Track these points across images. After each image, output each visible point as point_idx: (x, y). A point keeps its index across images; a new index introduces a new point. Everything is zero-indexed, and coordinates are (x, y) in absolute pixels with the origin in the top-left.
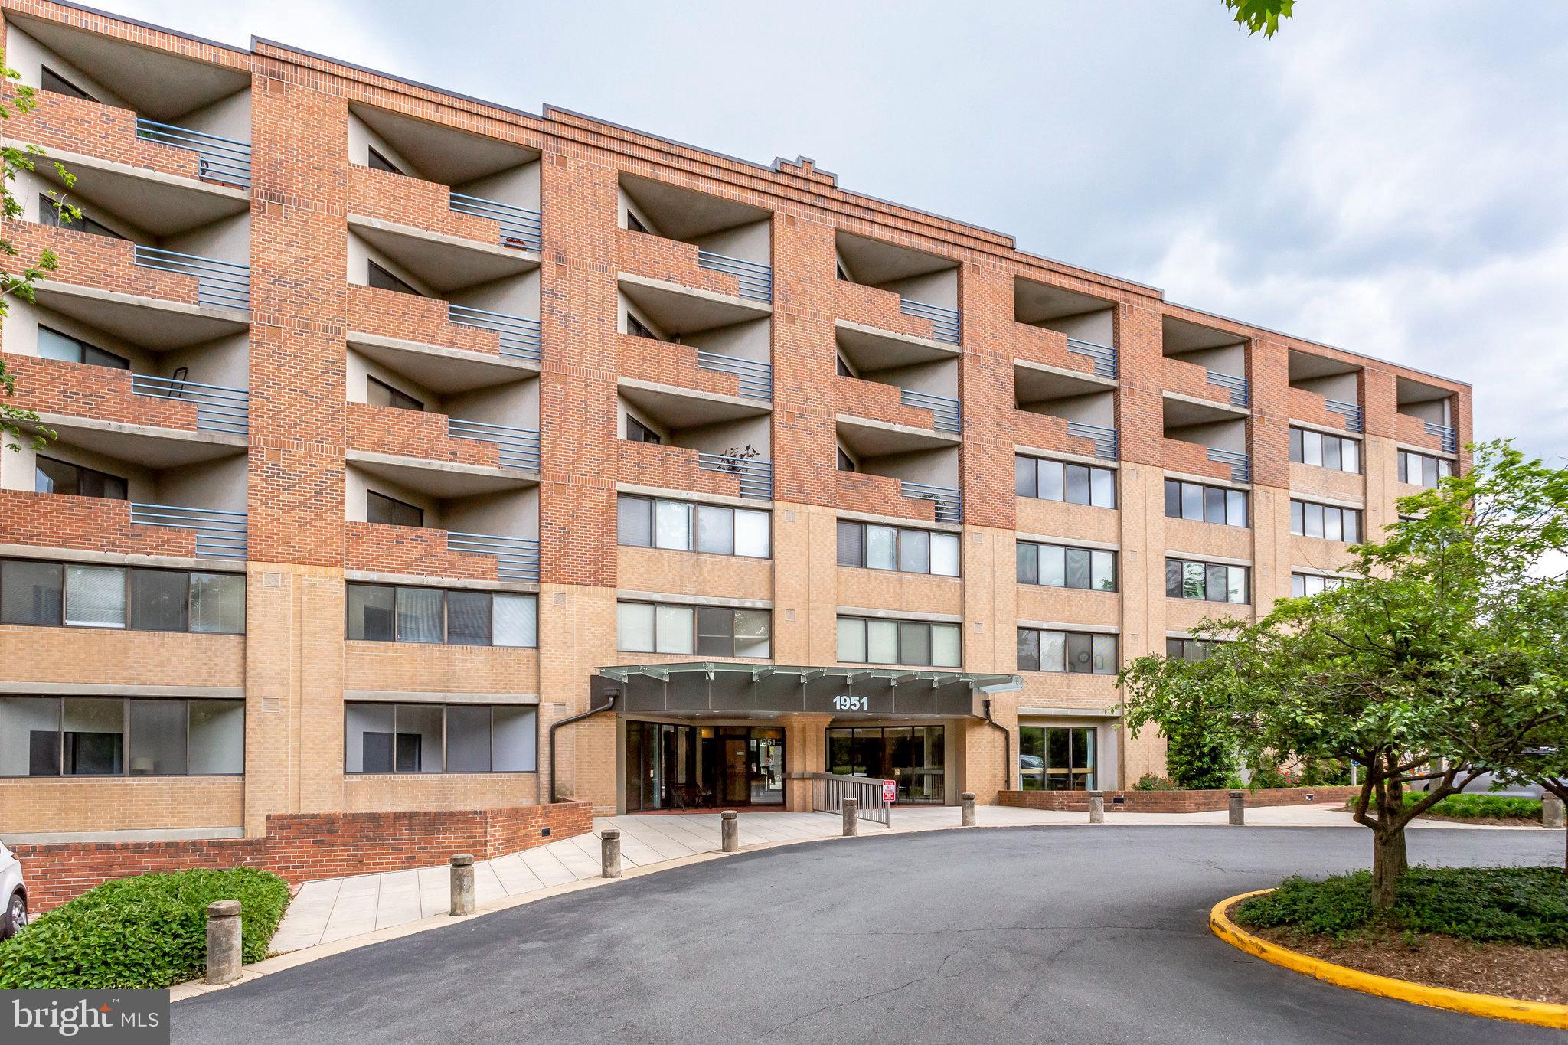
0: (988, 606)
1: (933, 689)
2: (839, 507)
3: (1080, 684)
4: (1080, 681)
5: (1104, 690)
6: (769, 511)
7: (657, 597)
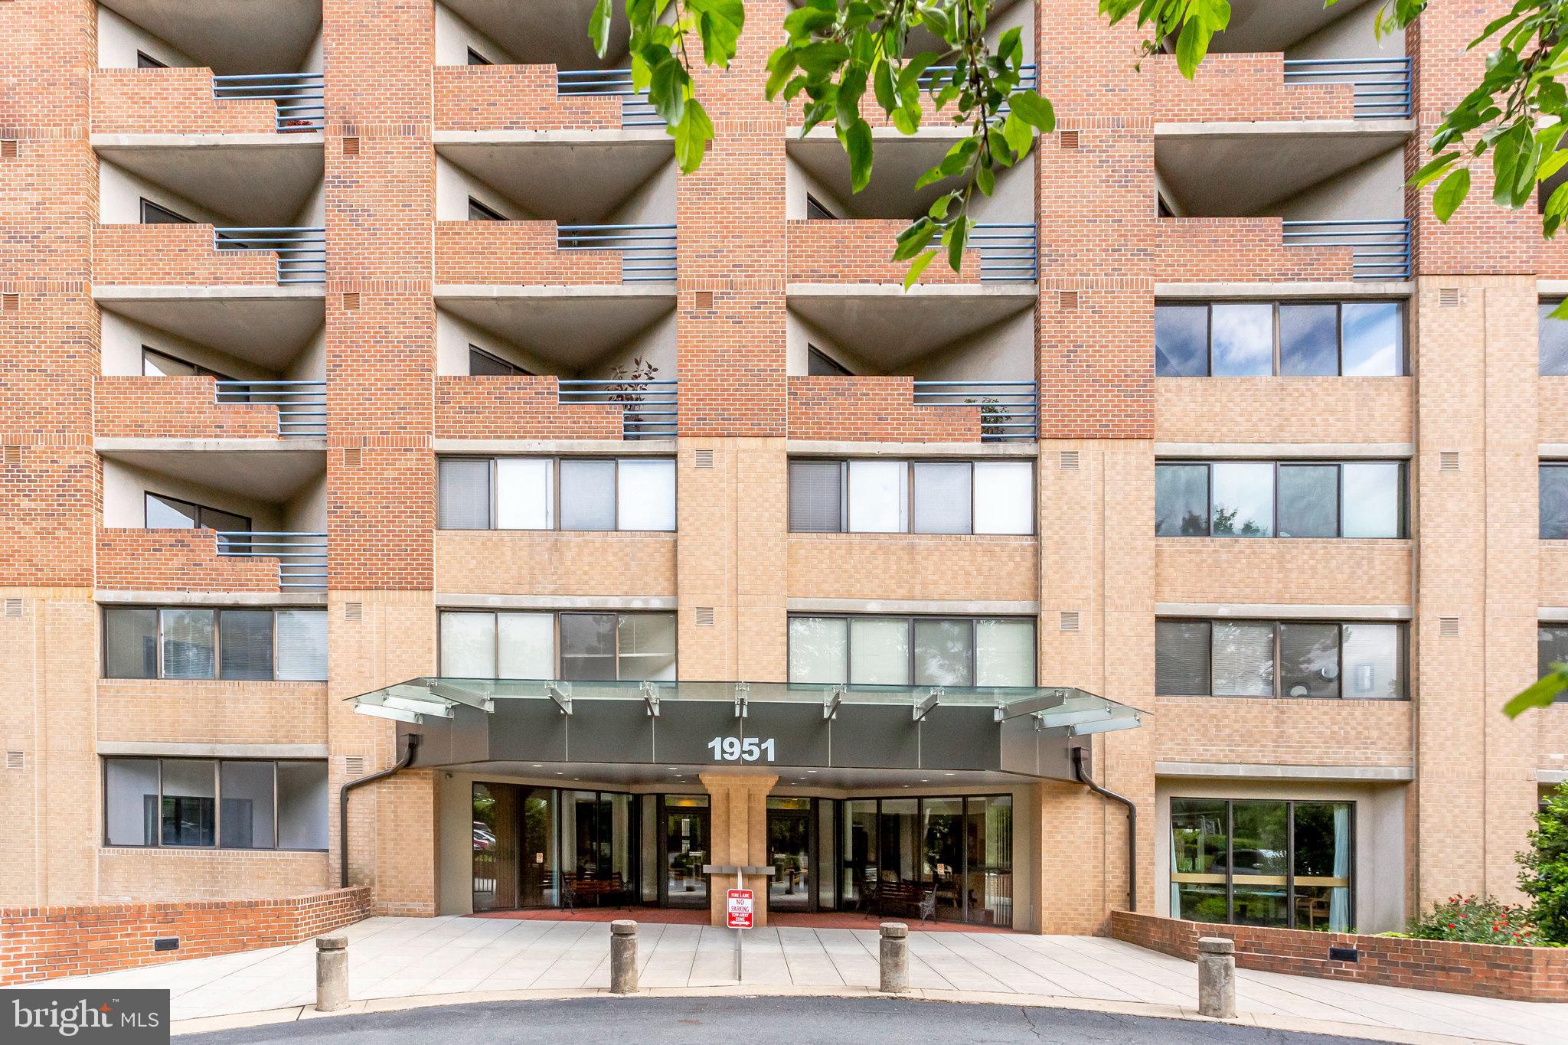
0: (1092, 582)
1: (911, 724)
2: (792, 436)
3: (1309, 718)
4: (1308, 713)
5: (1367, 728)
6: (671, 455)
7: (495, 601)
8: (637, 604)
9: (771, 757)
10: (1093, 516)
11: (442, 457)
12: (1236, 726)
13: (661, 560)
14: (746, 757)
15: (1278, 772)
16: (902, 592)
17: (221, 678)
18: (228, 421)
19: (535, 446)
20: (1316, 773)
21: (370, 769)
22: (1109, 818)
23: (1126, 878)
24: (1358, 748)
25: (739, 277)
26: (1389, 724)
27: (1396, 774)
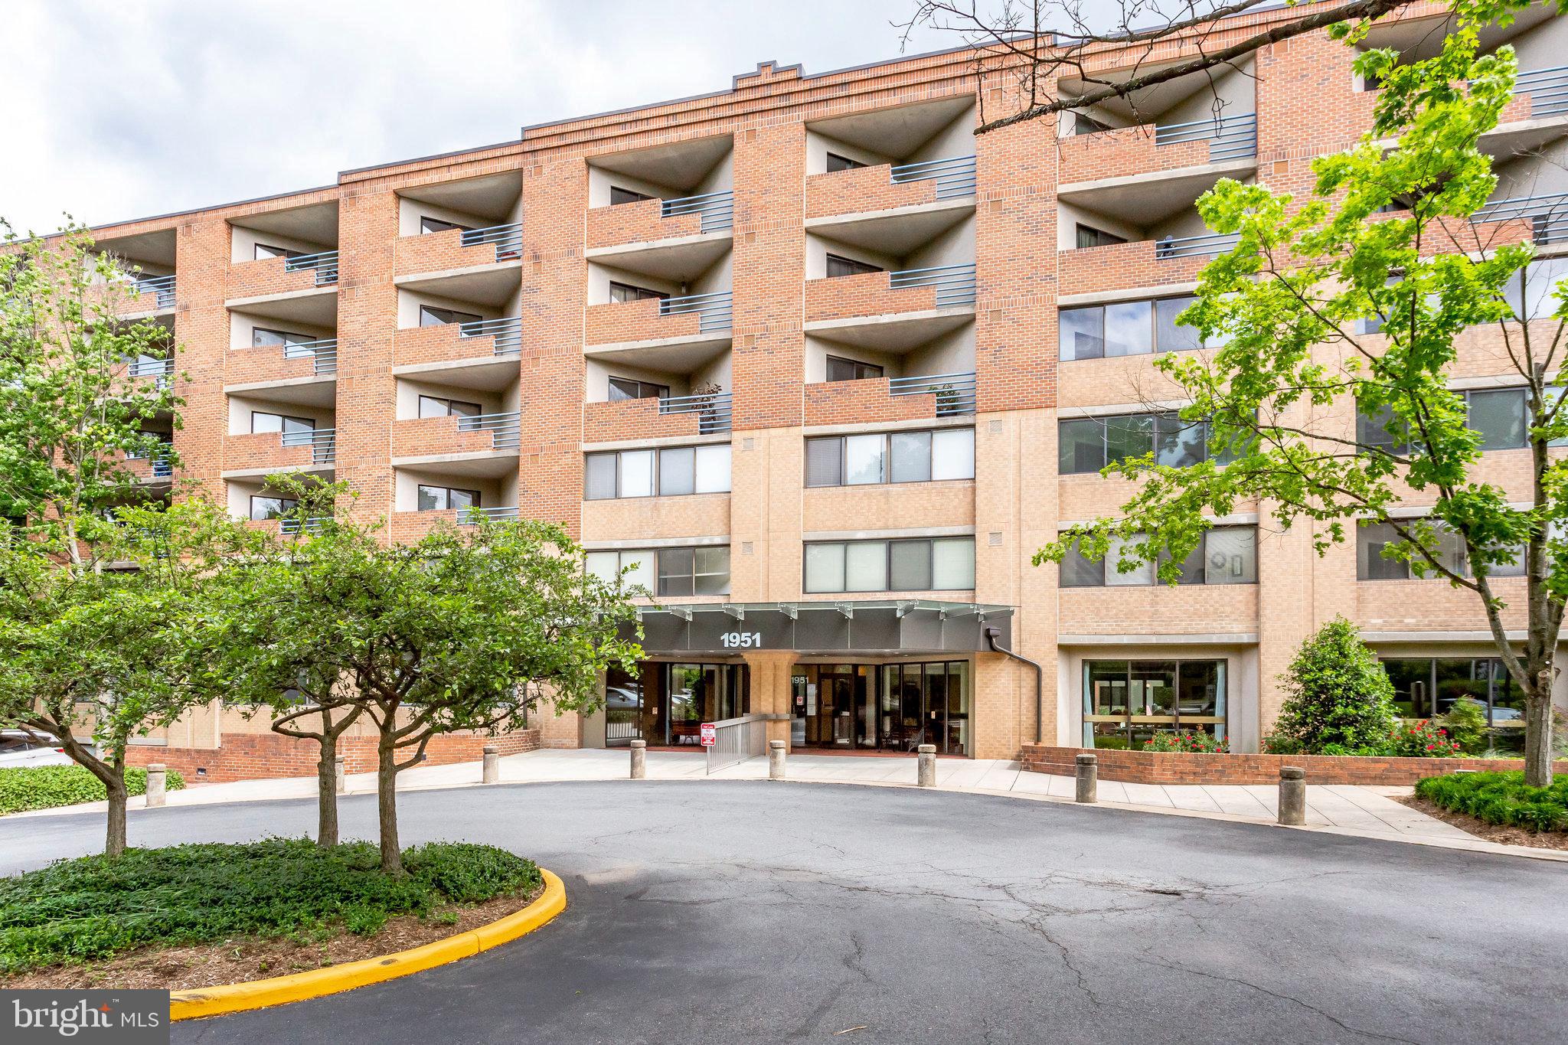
2: (807, 424)
3: (1177, 599)
4: (1176, 596)
5: (1223, 606)
6: (729, 443)
7: (618, 544)
8: (706, 542)
9: (758, 644)
10: (1013, 464)
11: (587, 454)
12: (1121, 607)
13: (719, 513)
14: (743, 644)
15: (1154, 640)
16: (880, 524)
18: (465, 442)
19: (643, 443)
20: (1182, 640)
22: (1024, 675)
23: (1035, 718)
24: (1215, 621)
25: (772, 323)
26: (1240, 602)
27: (1245, 639)
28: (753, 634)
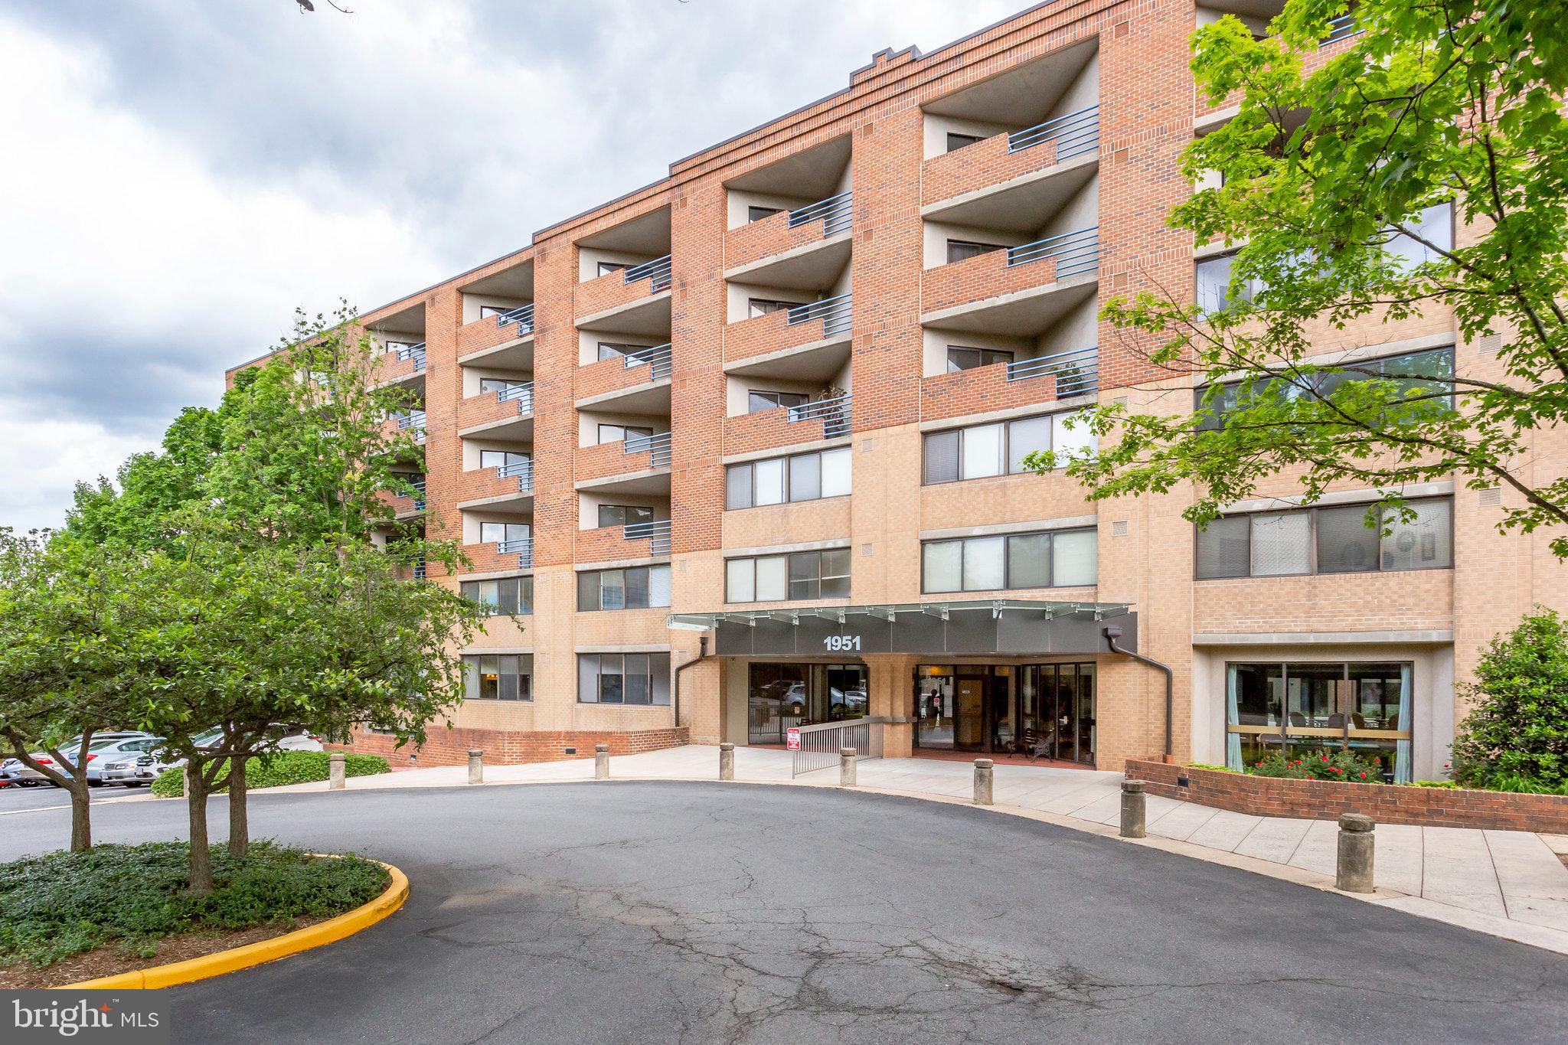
2: (924, 419)
3: (1342, 591)
4: (1340, 586)
5: (1403, 597)
6: (849, 445)
7: (753, 551)
8: (830, 545)
9: (858, 648)
11: (728, 466)
12: (1269, 601)
13: (842, 516)
14: (844, 648)
15: (1311, 639)
16: (998, 518)
17: (626, 608)
18: (629, 464)
19: (775, 452)
20: (1349, 639)
21: (689, 658)
22: (1152, 680)
23: (1164, 727)
24: (1393, 615)
25: (889, 320)
26: (1427, 591)
27: (1435, 637)
28: (853, 638)
